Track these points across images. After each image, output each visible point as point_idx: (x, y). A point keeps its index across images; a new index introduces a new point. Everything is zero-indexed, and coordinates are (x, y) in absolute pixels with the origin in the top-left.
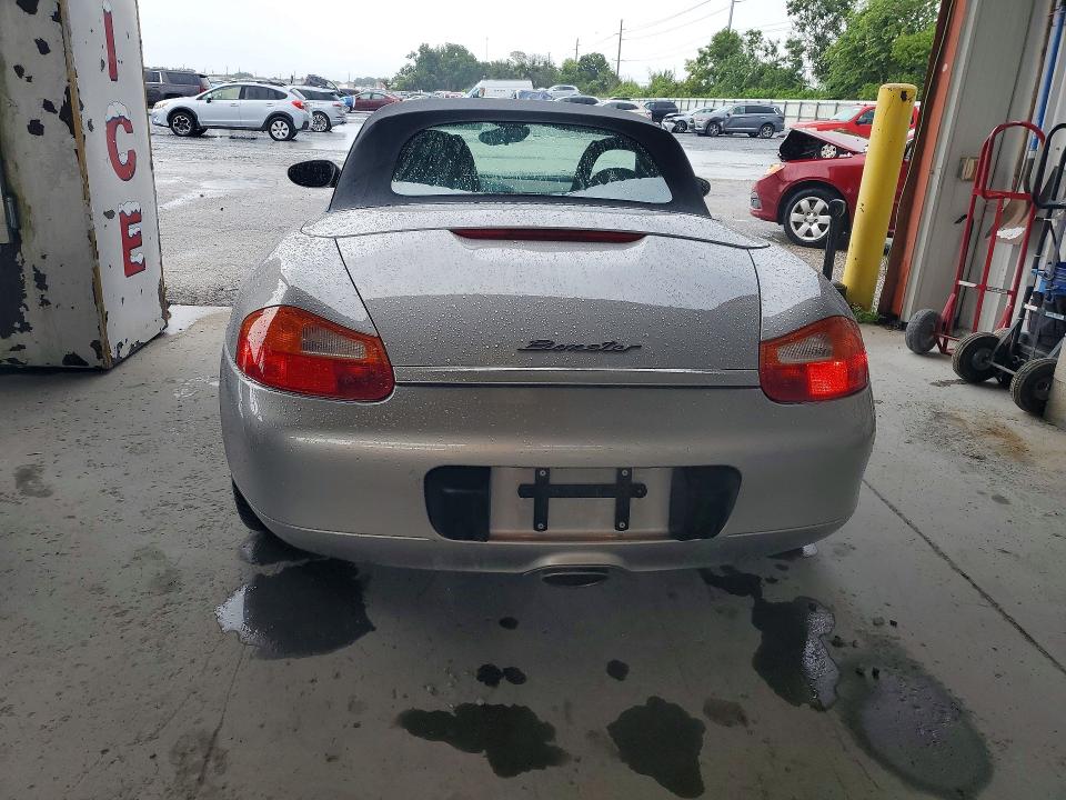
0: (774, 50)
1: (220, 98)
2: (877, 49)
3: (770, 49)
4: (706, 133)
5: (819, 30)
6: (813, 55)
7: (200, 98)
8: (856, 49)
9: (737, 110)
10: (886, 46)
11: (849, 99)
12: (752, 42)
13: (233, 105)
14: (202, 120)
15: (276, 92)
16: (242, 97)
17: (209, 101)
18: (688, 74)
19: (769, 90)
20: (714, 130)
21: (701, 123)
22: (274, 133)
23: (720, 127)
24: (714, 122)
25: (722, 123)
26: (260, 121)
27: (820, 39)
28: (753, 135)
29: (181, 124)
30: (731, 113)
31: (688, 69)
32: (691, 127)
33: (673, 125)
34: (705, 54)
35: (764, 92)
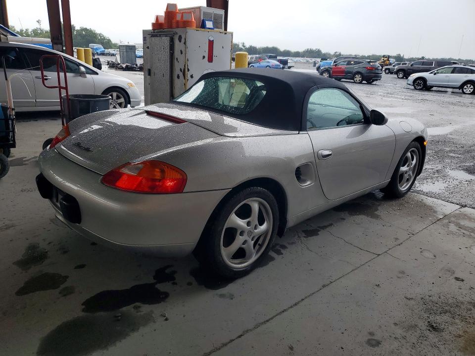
1: (442, 73)
7: (431, 73)
13: (447, 76)
14: (429, 83)
15: (472, 70)
16: (453, 72)
17: (435, 74)
22: (464, 90)
26: (459, 84)
29: (419, 85)
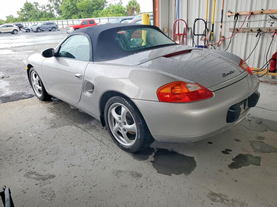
0: (44, 8)
2: (73, 6)
3: (43, 7)
4: (37, 31)
5: (55, 2)
6: (56, 9)
8: (67, 7)
9: (44, 24)
10: (75, 5)
11: (69, 19)
12: (36, 6)
18: (19, 15)
19: (47, 18)
20: (39, 30)
21: (35, 29)
23: (41, 30)
24: (38, 28)
25: (41, 28)
27: (56, 4)
28: (50, 31)
30: (42, 25)
31: (18, 14)
32: (32, 30)
33: (26, 30)
34: (23, 10)
35: (45, 19)
